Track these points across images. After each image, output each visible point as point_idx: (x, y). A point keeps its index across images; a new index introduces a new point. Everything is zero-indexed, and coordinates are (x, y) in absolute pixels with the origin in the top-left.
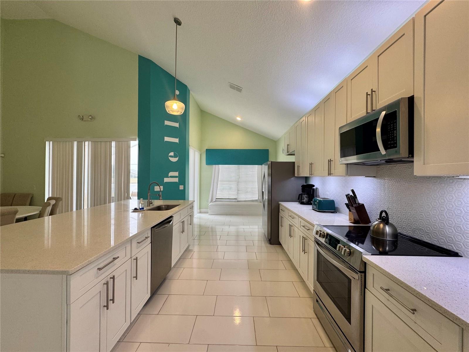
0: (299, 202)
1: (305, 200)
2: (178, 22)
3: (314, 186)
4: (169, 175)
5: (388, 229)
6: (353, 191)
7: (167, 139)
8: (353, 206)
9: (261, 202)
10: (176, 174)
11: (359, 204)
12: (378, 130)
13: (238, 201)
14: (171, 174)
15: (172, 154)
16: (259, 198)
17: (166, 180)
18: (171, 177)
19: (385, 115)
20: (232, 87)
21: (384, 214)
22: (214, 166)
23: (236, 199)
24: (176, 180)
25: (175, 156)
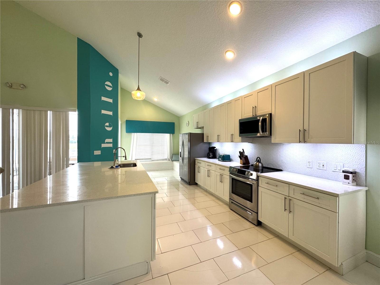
0: (207, 157)
1: (211, 155)
2: (140, 35)
3: (215, 147)
4: (106, 142)
5: (260, 164)
6: (243, 150)
7: (103, 112)
8: (243, 157)
9: (169, 160)
10: (111, 140)
11: (245, 155)
12: (260, 124)
13: (152, 161)
14: (107, 140)
15: (107, 124)
16: (168, 158)
17: (103, 145)
18: (107, 143)
19: (262, 119)
20: (162, 80)
21: (258, 159)
22: (133, 134)
23: (150, 159)
24: (111, 145)
25: (110, 126)
